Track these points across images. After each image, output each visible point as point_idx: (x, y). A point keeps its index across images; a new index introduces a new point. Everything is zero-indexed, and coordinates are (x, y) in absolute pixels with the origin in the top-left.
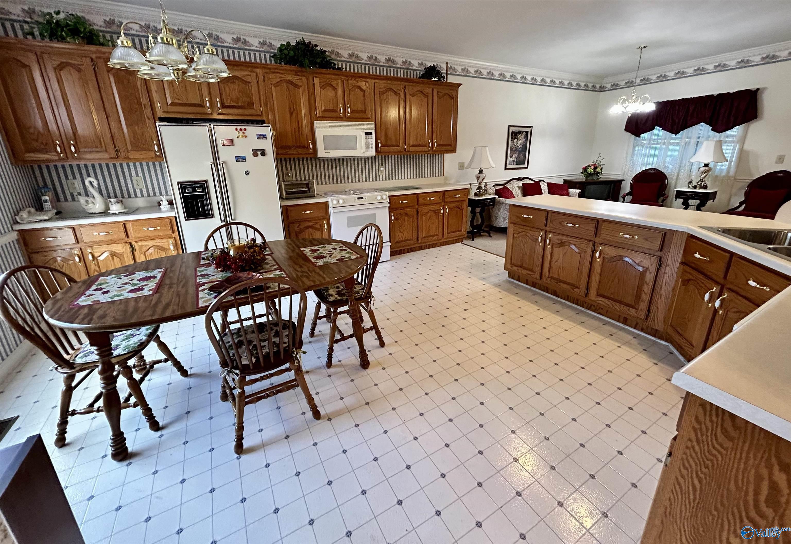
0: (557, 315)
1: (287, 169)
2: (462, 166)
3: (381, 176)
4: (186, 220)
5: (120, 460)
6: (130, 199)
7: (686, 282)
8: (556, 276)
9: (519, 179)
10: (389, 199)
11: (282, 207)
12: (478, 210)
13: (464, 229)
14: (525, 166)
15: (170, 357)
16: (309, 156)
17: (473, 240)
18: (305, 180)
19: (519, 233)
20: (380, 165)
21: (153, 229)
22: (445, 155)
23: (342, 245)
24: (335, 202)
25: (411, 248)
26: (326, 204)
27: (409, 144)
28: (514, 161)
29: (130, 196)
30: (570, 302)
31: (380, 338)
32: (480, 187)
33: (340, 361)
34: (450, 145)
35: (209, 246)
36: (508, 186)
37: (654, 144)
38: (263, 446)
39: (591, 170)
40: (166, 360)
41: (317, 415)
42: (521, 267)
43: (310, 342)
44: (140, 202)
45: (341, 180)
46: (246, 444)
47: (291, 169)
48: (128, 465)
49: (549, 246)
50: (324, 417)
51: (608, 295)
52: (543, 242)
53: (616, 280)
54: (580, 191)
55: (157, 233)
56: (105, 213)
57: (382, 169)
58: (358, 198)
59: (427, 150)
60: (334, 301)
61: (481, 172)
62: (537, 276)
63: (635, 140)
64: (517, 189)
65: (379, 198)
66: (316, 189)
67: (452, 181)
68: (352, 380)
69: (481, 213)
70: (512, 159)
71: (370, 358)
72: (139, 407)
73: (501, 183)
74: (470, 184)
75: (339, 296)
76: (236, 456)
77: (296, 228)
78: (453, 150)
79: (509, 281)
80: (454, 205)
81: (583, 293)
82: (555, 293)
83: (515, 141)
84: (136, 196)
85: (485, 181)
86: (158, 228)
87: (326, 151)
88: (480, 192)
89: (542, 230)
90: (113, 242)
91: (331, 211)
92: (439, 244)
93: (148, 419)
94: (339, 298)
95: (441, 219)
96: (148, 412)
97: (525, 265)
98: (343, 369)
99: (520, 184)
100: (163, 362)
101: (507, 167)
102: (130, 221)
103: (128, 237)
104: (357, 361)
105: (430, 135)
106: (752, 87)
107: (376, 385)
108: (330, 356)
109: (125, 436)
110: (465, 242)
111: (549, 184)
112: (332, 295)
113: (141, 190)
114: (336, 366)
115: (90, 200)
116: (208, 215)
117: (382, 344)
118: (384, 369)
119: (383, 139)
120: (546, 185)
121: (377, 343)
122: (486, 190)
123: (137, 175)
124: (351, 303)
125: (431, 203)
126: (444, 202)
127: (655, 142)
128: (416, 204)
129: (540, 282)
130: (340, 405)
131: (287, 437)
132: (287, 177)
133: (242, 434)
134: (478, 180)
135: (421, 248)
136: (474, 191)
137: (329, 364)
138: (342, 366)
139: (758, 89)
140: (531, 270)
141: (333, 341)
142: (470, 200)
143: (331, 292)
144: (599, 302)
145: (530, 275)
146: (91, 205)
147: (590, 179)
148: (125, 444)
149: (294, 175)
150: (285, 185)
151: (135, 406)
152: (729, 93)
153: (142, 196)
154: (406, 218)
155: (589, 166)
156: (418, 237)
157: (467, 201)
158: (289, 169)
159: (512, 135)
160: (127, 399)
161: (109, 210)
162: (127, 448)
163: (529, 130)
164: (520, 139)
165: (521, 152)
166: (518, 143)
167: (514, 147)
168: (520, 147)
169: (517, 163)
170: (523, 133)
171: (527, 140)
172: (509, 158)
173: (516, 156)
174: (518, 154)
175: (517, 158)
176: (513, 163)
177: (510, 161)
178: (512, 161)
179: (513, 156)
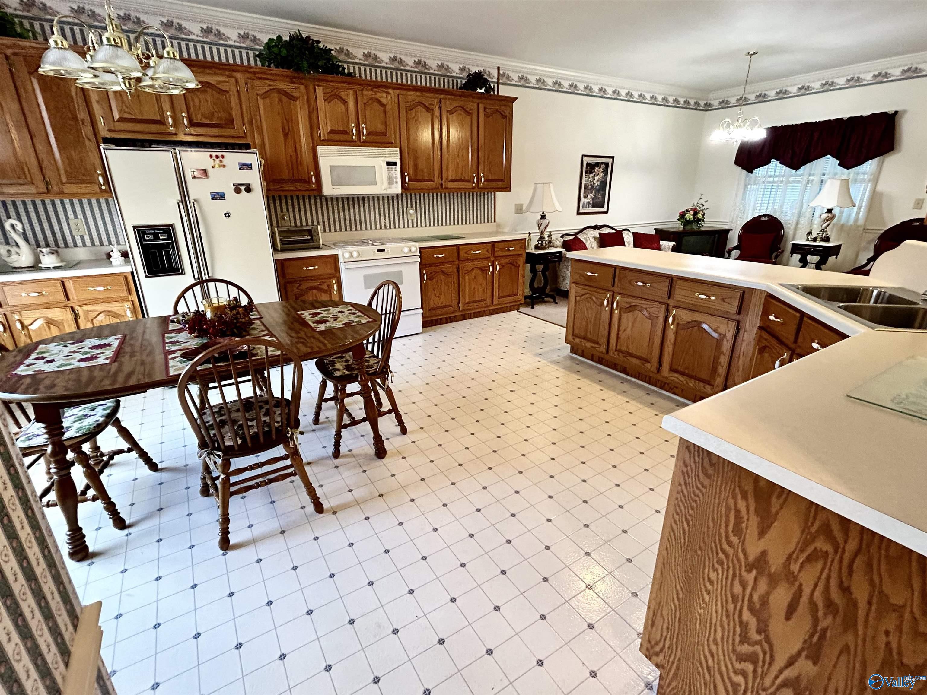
0: (623, 396)
1: (282, 211)
2: (519, 209)
3: (410, 221)
4: (147, 277)
5: (80, 560)
6: (67, 249)
7: (762, 350)
8: (624, 348)
9: (596, 227)
10: (420, 252)
11: (276, 261)
12: (540, 267)
13: (520, 293)
14: (605, 210)
15: (134, 446)
16: (311, 193)
17: (533, 308)
18: (307, 225)
19: (583, 295)
20: (409, 206)
21: (103, 289)
22: (498, 193)
23: (351, 308)
24: (347, 255)
25: (450, 318)
26: (335, 258)
27: (447, 179)
28: (589, 202)
29: (66, 246)
30: (642, 380)
31: (401, 423)
32: (542, 238)
33: (350, 451)
34: (502, 181)
35: (178, 309)
36: (581, 237)
37: (769, 182)
38: (253, 541)
39: (689, 216)
40: (129, 451)
41: (319, 508)
42: (584, 339)
43: (314, 430)
44: (81, 253)
45: (356, 226)
46: (233, 539)
47: (288, 211)
48: (89, 565)
49: (616, 312)
50: (328, 511)
51: (682, 370)
52: (610, 306)
53: (691, 350)
54: (674, 243)
55: (107, 295)
56: (35, 267)
57: (412, 211)
58: (379, 251)
59: (471, 187)
60: (341, 376)
61: (543, 217)
62: (603, 349)
63: (747, 176)
64: (592, 240)
65: (406, 250)
66: (322, 238)
67: (506, 230)
68: (364, 471)
69: (543, 271)
70: (586, 200)
71: (387, 445)
72: (99, 501)
73: (572, 232)
74: (530, 234)
75: (348, 370)
76: (222, 552)
77: (294, 289)
78: (507, 188)
79: (572, 358)
80: (507, 260)
81: (654, 369)
82: (624, 371)
83: (591, 175)
84: (76, 245)
85: (548, 229)
86: (109, 288)
87: (335, 187)
88: (542, 244)
89: (608, 290)
90: (48, 306)
91: (342, 267)
92: (488, 312)
93: (110, 515)
94: (347, 373)
95: (489, 278)
96: (110, 507)
97: (589, 336)
98: (354, 459)
99: (596, 233)
100: (126, 452)
101: (581, 211)
102: (71, 278)
103: (68, 299)
104: (371, 450)
105: (475, 167)
106: (890, 109)
107: (393, 475)
108: (337, 445)
109: (84, 532)
110: (522, 309)
111: (634, 234)
112: (339, 370)
113: (82, 237)
114: (345, 456)
115: (14, 249)
116: (176, 270)
117: (404, 431)
118: (404, 458)
119: (411, 172)
120: (631, 235)
121: (398, 430)
122: (550, 242)
123: (76, 217)
124: (361, 378)
125: (476, 258)
126: (495, 257)
127: (772, 179)
128: (455, 258)
129: (606, 357)
130: (349, 497)
131: (283, 532)
132: (283, 221)
133: (228, 528)
134: (539, 228)
135: (464, 317)
136: (534, 241)
137: (337, 454)
138: (353, 456)
139: (896, 112)
140: (598, 343)
141: (341, 426)
142: (528, 254)
143: (338, 366)
144: (673, 378)
145: (595, 348)
146: (14, 257)
147: (688, 228)
148: (85, 542)
149: (292, 218)
150: (280, 232)
151: (94, 499)
152: (861, 116)
153: (84, 245)
154: (443, 277)
155: (687, 211)
156: (459, 303)
157: (525, 255)
158: (285, 210)
159: (587, 168)
160: (84, 493)
161: (41, 263)
162: (86, 547)
163: (609, 161)
164: (597, 174)
165: (599, 191)
166: (595, 179)
167: (589, 184)
168: (598, 185)
169: (593, 206)
170: (602, 165)
171: (607, 176)
172: (583, 199)
173: (591, 197)
174: (594, 194)
175: (593, 199)
176: (588, 206)
177: (584, 203)
178: (586, 203)
179: (589, 196)
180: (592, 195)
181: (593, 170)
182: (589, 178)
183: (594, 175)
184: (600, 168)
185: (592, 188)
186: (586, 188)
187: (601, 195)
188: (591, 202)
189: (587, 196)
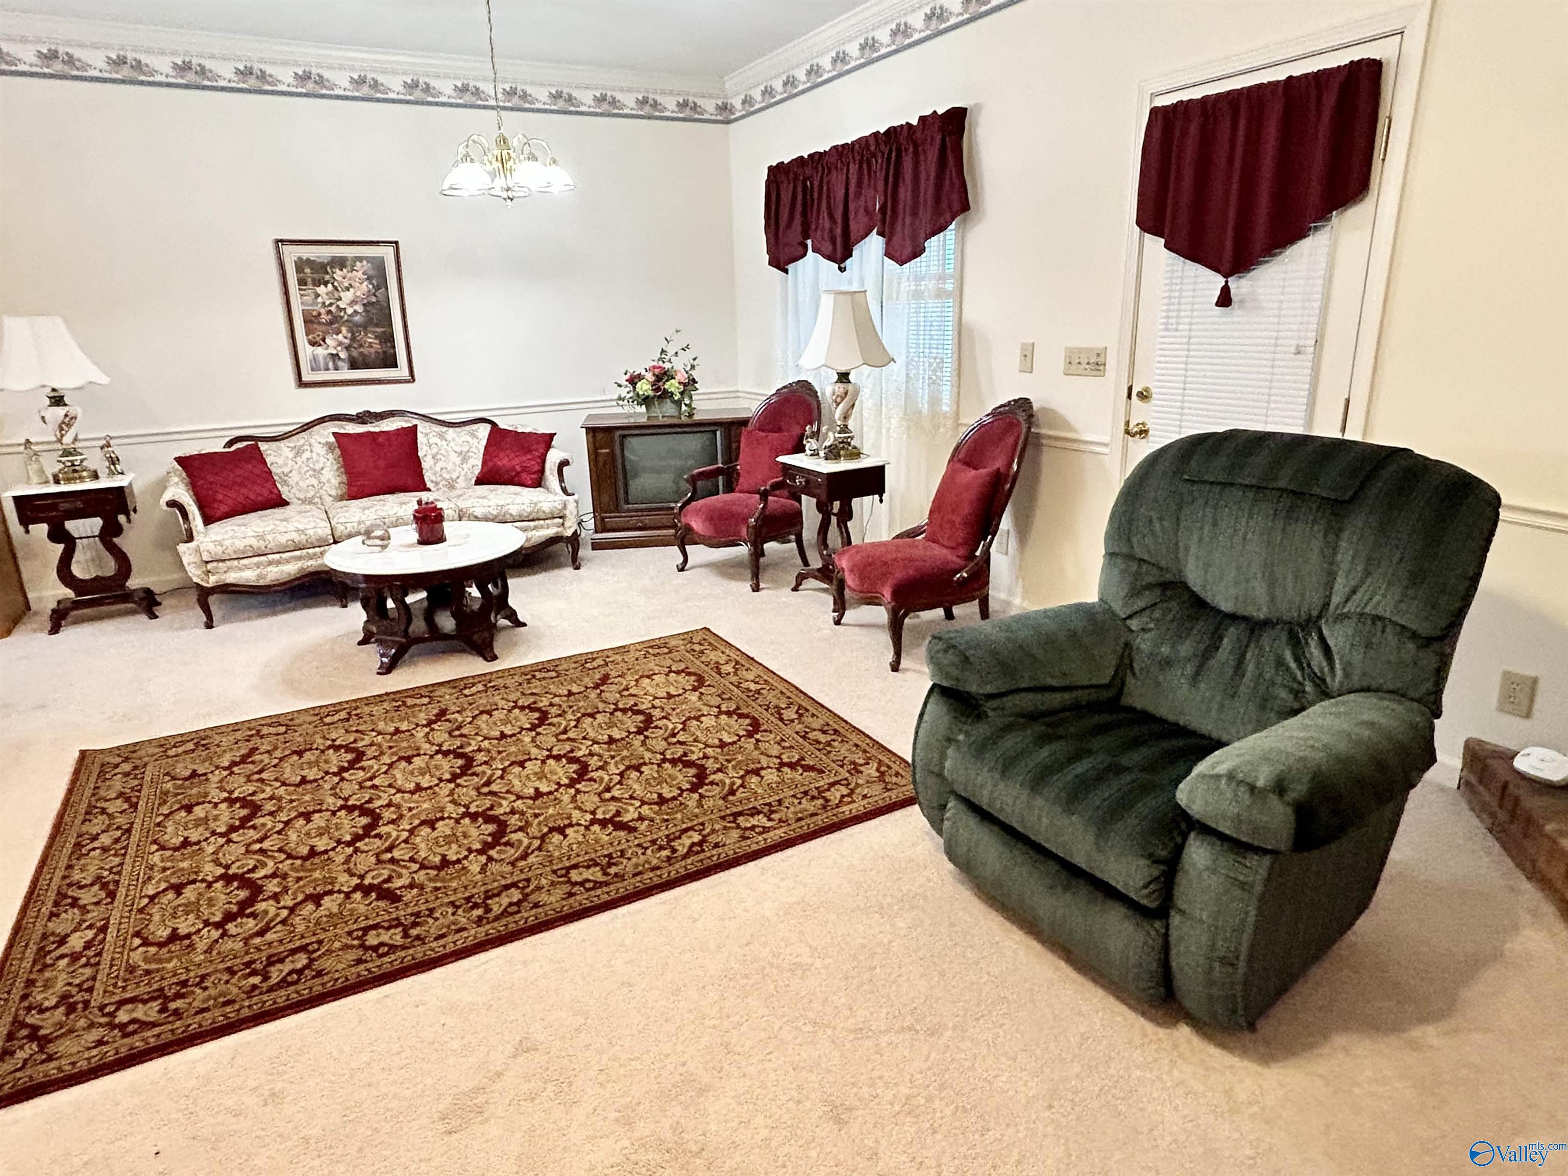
14: (402, 373)
17: (54, 632)
28: (334, 357)
32: (68, 452)
39: (644, 386)
61: (56, 400)
69: (105, 538)
70: (321, 351)
83: (322, 290)
88: (73, 468)
111: (493, 432)
159: (300, 271)
163: (388, 253)
164: (346, 284)
165: (365, 326)
166: (340, 299)
167: (323, 311)
168: (356, 312)
169: (354, 365)
170: (358, 264)
171: (387, 289)
172: (310, 349)
173: (340, 344)
174: (349, 335)
175: (348, 348)
176: (331, 365)
177: (315, 358)
178: (325, 358)
179: (327, 341)
180: (340, 337)
181: (327, 277)
182: (317, 295)
183: (336, 288)
184: (353, 270)
185: (335, 321)
186: (310, 320)
187: (376, 337)
188: (343, 355)
189: (324, 340)
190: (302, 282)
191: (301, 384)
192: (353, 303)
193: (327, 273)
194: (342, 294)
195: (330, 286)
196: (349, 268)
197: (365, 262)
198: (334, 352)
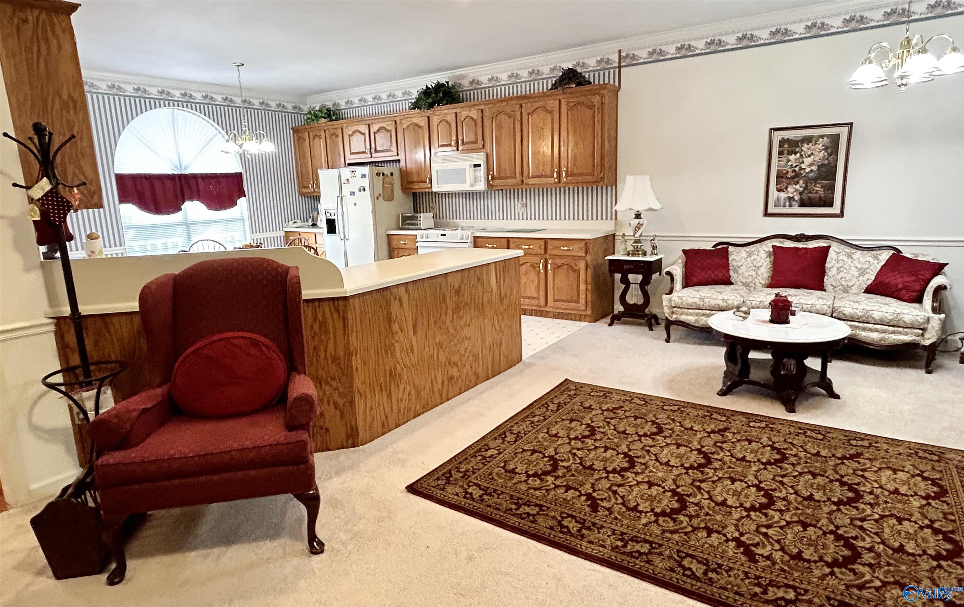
10: (475, 241)
20: (520, 200)
26: (416, 237)
27: (528, 176)
28: (791, 199)
32: (636, 242)
34: (591, 175)
57: (521, 205)
58: (442, 235)
59: (553, 182)
61: (638, 216)
70: (783, 195)
73: (740, 241)
78: (599, 182)
80: (563, 260)
83: (792, 157)
87: (439, 185)
91: (418, 244)
95: (542, 277)
101: (771, 211)
105: (556, 162)
119: (495, 170)
125: (528, 253)
126: (548, 254)
159: (782, 146)
163: (844, 131)
164: (809, 153)
165: (815, 180)
166: (803, 162)
167: (790, 170)
168: (812, 171)
169: (802, 204)
170: (821, 140)
171: (837, 155)
172: (776, 193)
173: (796, 190)
174: (804, 185)
175: (801, 194)
176: (787, 203)
177: (778, 199)
178: (785, 199)
179: (789, 189)
180: (797, 187)
181: (797, 149)
182: (789, 161)
183: (801, 156)
184: (816, 144)
185: (797, 176)
186: (780, 176)
187: (822, 187)
188: (797, 198)
189: (786, 188)
190: (781, 153)
191: (766, 214)
192: (811, 165)
193: (798, 147)
194: (805, 160)
195: (798, 155)
196: (813, 143)
197: (825, 138)
198: (792, 196)
